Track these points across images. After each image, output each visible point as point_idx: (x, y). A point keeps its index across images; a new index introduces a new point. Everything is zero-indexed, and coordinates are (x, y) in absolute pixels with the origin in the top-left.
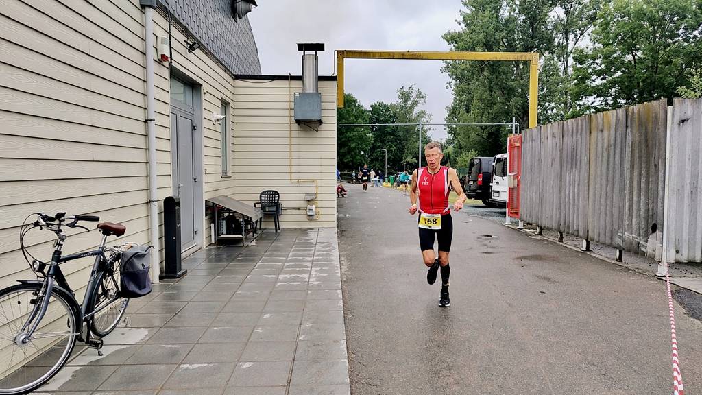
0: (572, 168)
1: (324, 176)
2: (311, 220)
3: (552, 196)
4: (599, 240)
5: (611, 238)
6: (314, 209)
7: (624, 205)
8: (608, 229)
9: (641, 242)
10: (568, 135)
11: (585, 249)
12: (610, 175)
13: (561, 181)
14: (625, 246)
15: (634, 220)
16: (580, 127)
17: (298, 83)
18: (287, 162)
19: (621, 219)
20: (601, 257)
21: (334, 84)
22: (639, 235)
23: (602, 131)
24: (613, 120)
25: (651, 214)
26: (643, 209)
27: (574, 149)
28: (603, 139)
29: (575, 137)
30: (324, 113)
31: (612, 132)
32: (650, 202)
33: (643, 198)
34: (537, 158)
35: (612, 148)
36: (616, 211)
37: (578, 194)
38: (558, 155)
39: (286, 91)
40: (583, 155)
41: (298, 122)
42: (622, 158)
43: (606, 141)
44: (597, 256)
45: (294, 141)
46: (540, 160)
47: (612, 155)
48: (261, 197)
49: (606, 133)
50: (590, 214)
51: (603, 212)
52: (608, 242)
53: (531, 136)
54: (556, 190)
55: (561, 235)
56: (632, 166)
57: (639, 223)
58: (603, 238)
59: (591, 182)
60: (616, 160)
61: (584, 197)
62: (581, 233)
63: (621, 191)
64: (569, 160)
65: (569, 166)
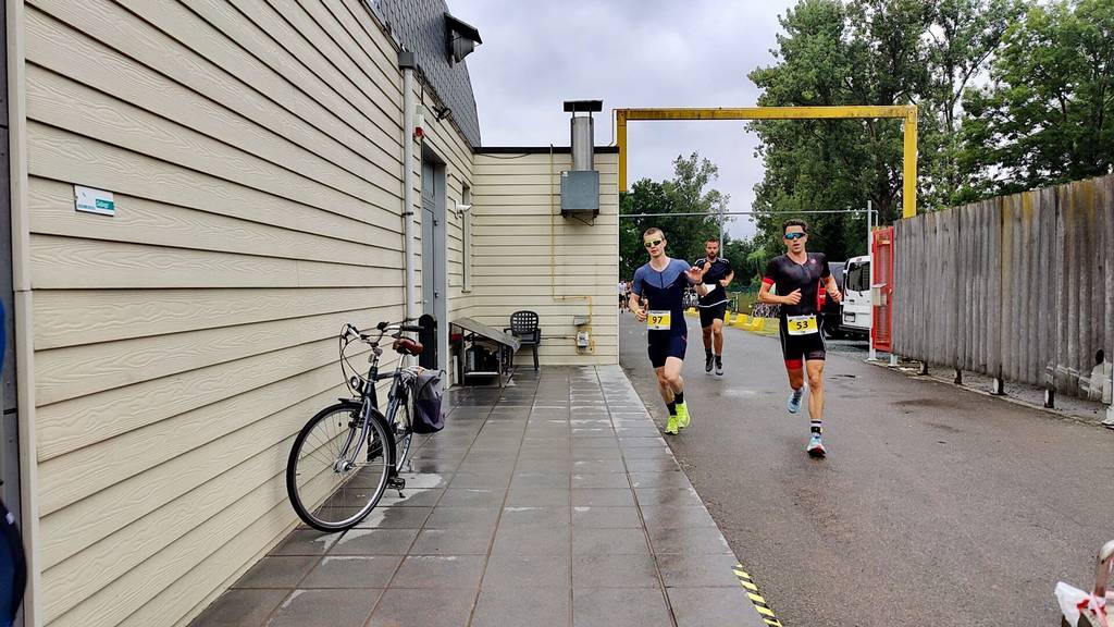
0: (974, 275)
1: (601, 290)
2: (582, 354)
3: (944, 317)
4: (1018, 378)
5: (1037, 375)
6: (587, 338)
7: (1055, 326)
8: (1031, 362)
9: (1081, 378)
10: (968, 226)
11: (996, 391)
12: (1034, 284)
13: (957, 294)
14: (1057, 385)
15: (1070, 347)
16: (985, 215)
17: (566, 158)
18: (548, 270)
19: (1051, 344)
20: (1021, 403)
21: (614, 157)
22: (1078, 368)
23: (1020, 220)
24: (1036, 204)
25: (1094, 336)
26: (1083, 330)
27: (977, 246)
28: (1022, 232)
29: (978, 229)
30: (603, 199)
31: (1036, 222)
32: (1094, 320)
33: (1082, 315)
34: (919, 261)
35: (1036, 244)
36: (1043, 335)
37: (985, 312)
38: (952, 257)
39: (547, 169)
40: (991, 257)
41: (564, 213)
42: (1051, 259)
43: (1026, 234)
44: (1015, 401)
45: (558, 240)
46: (924, 265)
47: (1035, 255)
48: (511, 320)
49: (1026, 222)
50: (1004, 340)
51: (1024, 339)
52: (1032, 379)
53: (909, 228)
54: (950, 307)
55: (959, 374)
56: (1066, 270)
57: (1078, 351)
58: (1025, 376)
59: (1005, 293)
60: (1042, 261)
61: (994, 315)
62: (990, 370)
63: (1051, 306)
64: (970, 262)
65: (969, 273)
